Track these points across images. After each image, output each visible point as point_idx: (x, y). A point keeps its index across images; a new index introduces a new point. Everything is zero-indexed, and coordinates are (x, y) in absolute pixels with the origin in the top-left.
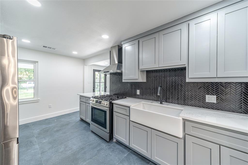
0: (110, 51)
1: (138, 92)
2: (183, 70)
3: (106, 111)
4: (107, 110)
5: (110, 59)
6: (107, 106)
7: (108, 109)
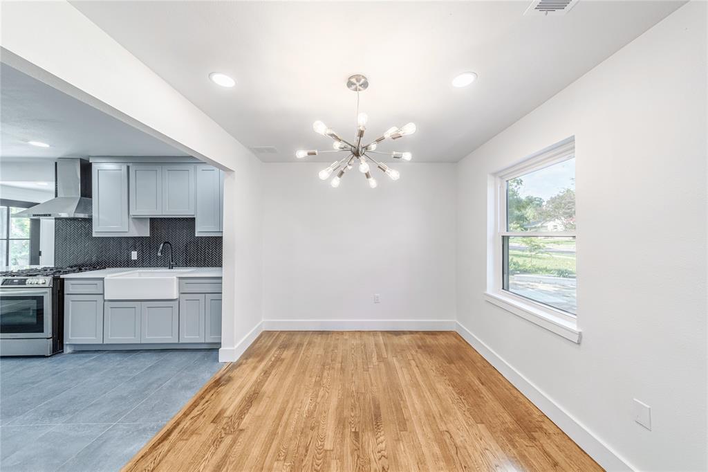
0: (56, 163)
1: (134, 255)
2: (191, 222)
3: (43, 297)
4: (46, 293)
5: (54, 183)
6: (47, 285)
7: (49, 291)
